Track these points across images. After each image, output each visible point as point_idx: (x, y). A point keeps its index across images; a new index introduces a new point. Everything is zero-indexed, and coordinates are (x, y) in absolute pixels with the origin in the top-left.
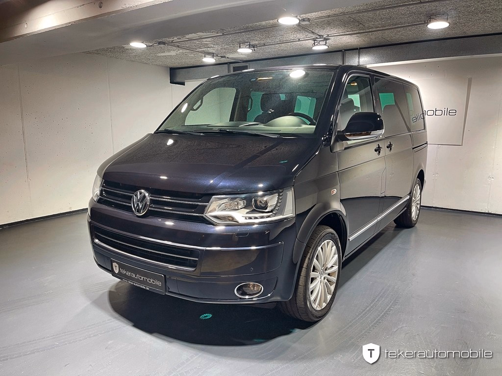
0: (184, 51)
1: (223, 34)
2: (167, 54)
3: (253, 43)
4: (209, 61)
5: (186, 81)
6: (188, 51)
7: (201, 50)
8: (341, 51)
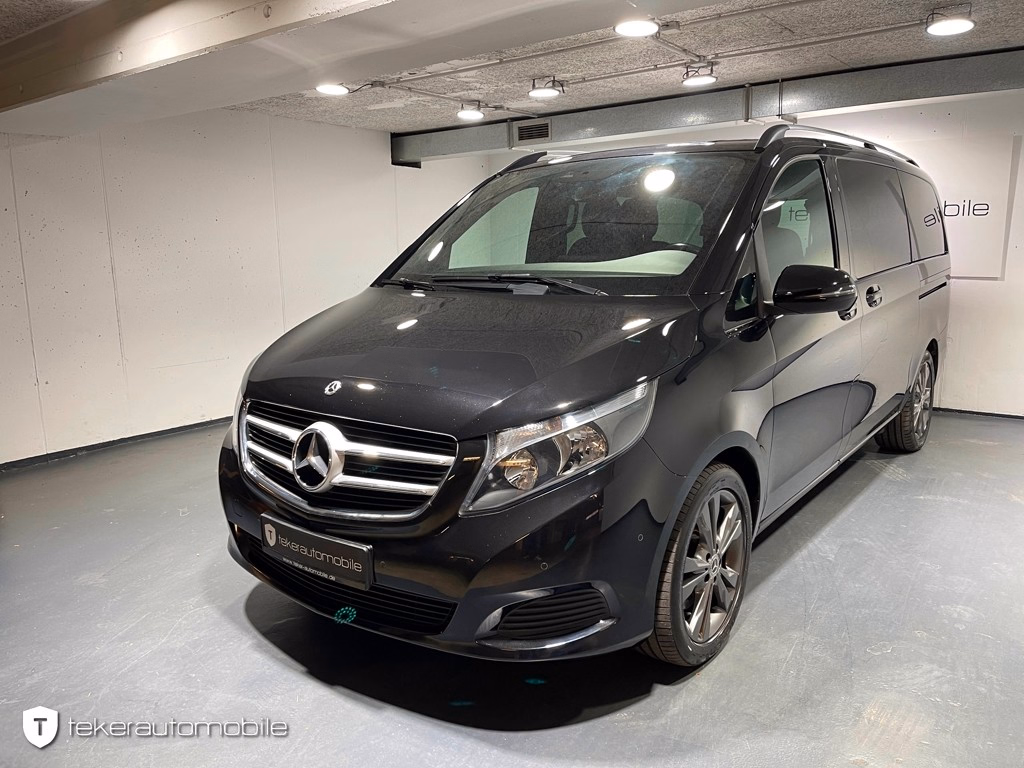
0: (420, 99)
1: (501, 62)
2: (386, 105)
3: (560, 76)
4: (471, 115)
5: (422, 159)
6: (429, 98)
7: (455, 94)
8: (743, 86)
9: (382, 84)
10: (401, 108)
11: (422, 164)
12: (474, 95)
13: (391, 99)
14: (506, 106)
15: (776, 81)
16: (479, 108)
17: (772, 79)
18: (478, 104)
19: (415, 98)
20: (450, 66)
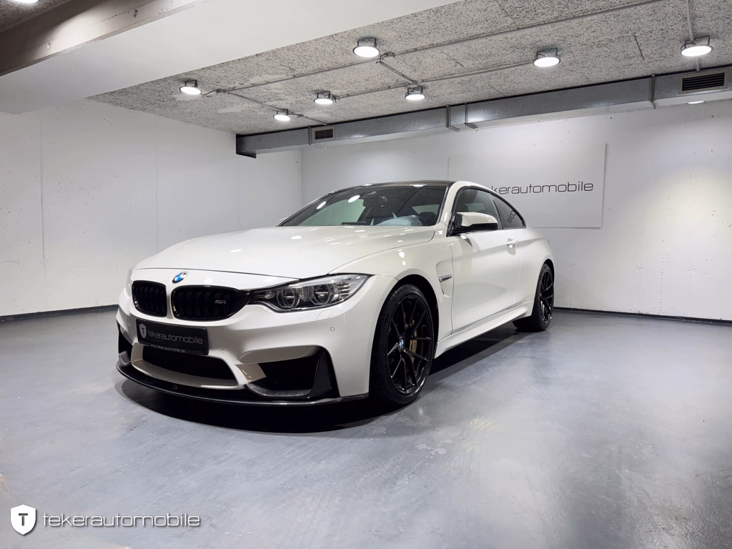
0: (250, 105)
1: (294, 77)
2: (228, 110)
3: (334, 92)
4: (283, 119)
5: (257, 151)
6: (256, 105)
7: (271, 104)
8: (445, 107)
9: (224, 91)
10: (239, 113)
11: (257, 155)
12: (284, 105)
13: (231, 104)
14: (306, 115)
15: (464, 104)
16: (287, 114)
17: (461, 102)
18: (287, 112)
19: (246, 105)
20: (264, 80)
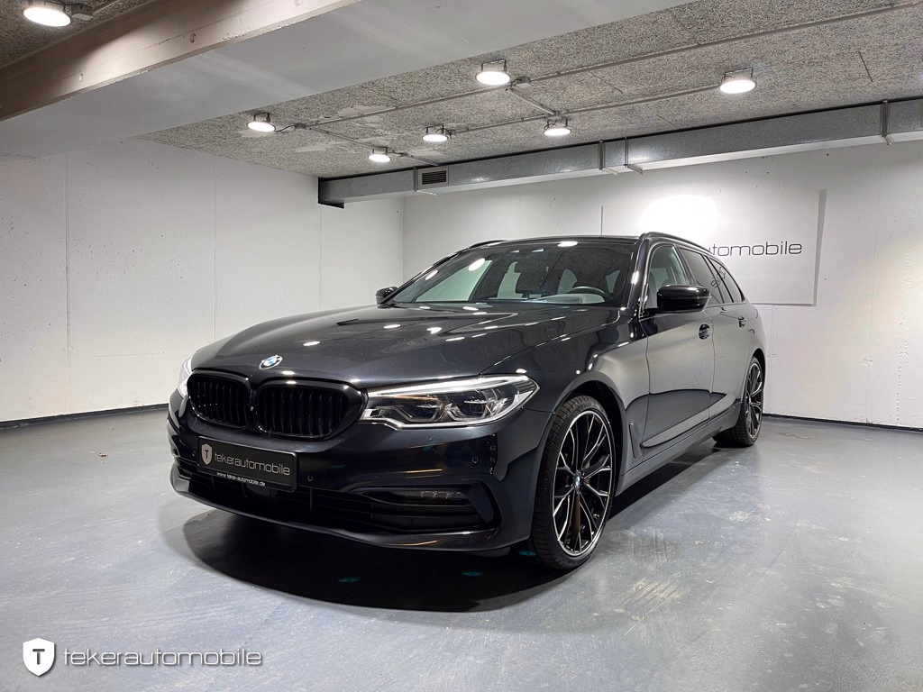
0: (338, 143)
1: (397, 108)
2: (311, 148)
3: (449, 126)
4: (380, 159)
6: (345, 142)
7: (365, 140)
8: (598, 142)
9: (304, 126)
10: (324, 152)
11: (345, 204)
12: (382, 141)
13: (313, 142)
14: (410, 154)
15: (623, 139)
16: (387, 153)
17: (619, 136)
18: (386, 150)
19: (333, 142)
20: (356, 112)
